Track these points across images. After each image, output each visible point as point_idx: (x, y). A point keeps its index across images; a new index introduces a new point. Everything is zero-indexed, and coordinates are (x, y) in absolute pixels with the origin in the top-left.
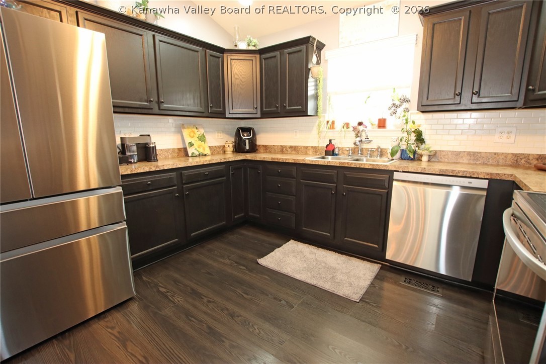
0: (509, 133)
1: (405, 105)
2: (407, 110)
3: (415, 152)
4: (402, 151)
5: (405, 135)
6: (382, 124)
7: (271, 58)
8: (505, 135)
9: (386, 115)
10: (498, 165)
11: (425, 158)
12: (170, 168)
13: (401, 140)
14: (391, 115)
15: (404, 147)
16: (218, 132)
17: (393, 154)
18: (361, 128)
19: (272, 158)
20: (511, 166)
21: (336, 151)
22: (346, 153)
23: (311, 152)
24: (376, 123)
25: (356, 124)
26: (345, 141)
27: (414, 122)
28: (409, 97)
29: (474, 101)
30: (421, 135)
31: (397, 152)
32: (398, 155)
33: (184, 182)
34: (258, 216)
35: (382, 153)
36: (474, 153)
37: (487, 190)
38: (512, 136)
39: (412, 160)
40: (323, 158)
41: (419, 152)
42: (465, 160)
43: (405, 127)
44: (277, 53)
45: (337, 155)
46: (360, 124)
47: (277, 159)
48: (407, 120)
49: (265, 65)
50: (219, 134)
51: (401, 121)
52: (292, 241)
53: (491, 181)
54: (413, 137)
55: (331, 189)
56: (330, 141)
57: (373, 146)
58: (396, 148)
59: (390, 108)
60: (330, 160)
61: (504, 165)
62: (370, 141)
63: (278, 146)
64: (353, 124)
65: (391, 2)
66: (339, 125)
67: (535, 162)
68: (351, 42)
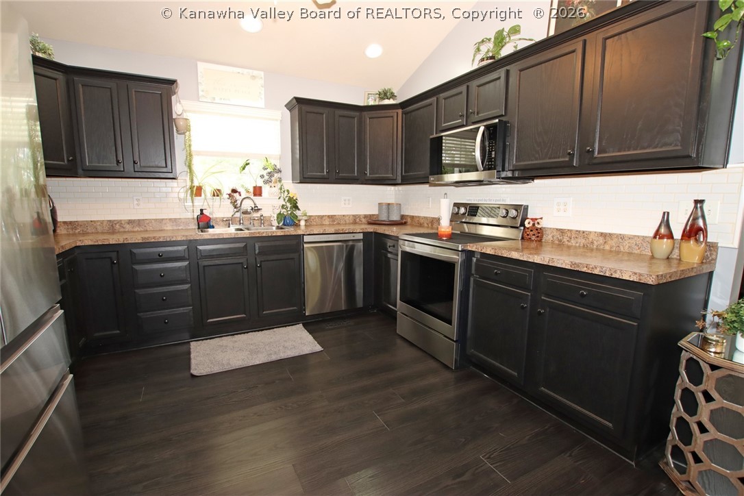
1: (276, 176)
2: (280, 180)
4: (284, 217)
5: (283, 203)
6: (259, 192)
8: (347, 202)
9: (260, 183)
11: (303, 223)
13: (283, 208)
14: (266, 183)
15: (285, 214)
18: (237, 196)
21: (213, 223)
22: (224, 223)
24: (251, 190)
25: (230, 192)
26: (220, 210)
27: (288, 191)
28: (280, 167)
29: (337, 177)
42: (327, 222)
43: (281, 195)
45: (214, 227)
46: (235, 191)
47: (154, 238)
48: (281, 189)
49: (84, 95)
51: (276, 188)
55: (242, 263)
56: (202, 210)
58: (279, 216)
59: (264, 176)
61: (349, 224)
62: (260, 209)
63: (102, 222)
64: (226, 191)
65: (256, 73)
66: (208, 191)
67: (363, 220)
68: (214, 98)
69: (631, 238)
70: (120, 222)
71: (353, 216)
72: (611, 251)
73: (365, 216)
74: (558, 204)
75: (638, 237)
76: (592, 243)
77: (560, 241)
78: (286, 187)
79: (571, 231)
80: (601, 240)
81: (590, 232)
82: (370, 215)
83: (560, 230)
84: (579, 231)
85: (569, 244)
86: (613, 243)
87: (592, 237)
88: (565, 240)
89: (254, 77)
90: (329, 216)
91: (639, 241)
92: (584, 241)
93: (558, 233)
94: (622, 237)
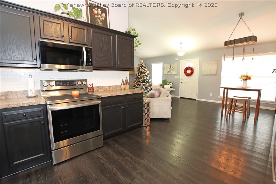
69: (115, 86)
72: (111, 90)
74: (95, 79)
75: (116, 86)
76: (107, 89)
77: (98, 90)
79: (100, 87)
80: (108, 88)
81: (106, 86)
83: (97, 87)
84: (103, 86)
85: (101, 91)
86: (111, 88)
87: (106, 87)
88: (99, 90)
91: (116, 87)
92: (104, 89)
93: (97, 88)
94: (113, 86)
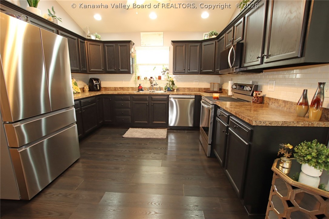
0: (197, 81)
1: (167, 71)
2: (168, 73)
3: (172, 88)
4: (168, 88)
5: (168, 82)
6: (160, 78)
7: (111, 46)
8: (196, 82)
9: (161, 75)
10: (195, 92)
11: (175, 90)
12: (77, 99)
13: (167, 84)
14: (163, 75)
15: (168, 87)
16: (80, 81)
17: (165, 89)
18: (152, 79)
19: (118, 93)
20: (198, 91)
21: (143, 89)
22: (147, 89)
23: (130, 90)
24: (157, 77)
25: (150, 78)
26: (146, 85)
27: (171, 78)
28: (168, 68)
29: (188, 72)
30: (173, 82)
31: (166, 88)
32: (167, 89)
33: (82, 105)
34: (111, 121)
35: (160, 89)
36: (189, 88)
37: (195, 98)
38: (198, 82)
39: (172, 91)
40: (138, 92)
41: (174, 88)
42: (187, 90)
43: (168, 79)
44: (114, 45)
45: (143, 90)
46: (151, 78)
47: (121, 93)
48: (168, 77)
49: (107, 49)
50: (80, 82)
51: (166, 77)
52: (130, 129)
53: (196, 96)
54: (171, 83)
55: (147, 104)
56: (140, 84)
57: (158, 86)
58: (166, 87)
59: (162, 72)
60: (141, 92)
61: (197, 91)
62: (157, 85)
63: (113, 87)
64: (149, 78)
65: (160, 33)
66: (142, 78)
67: (203, 90)
68: (146, 45)
70: (117, 88)
71: (199, 88)
73: (205, 89)
74: (270, 84)
78: (170, 76)
80: (284, 105)
81: (280, 100)
82: (207, 88)
86: (288, 106)
87: (280, 102)
89: (160, 35)
90: (187, 88)
93: (269, 99)
94: (291, 103)
